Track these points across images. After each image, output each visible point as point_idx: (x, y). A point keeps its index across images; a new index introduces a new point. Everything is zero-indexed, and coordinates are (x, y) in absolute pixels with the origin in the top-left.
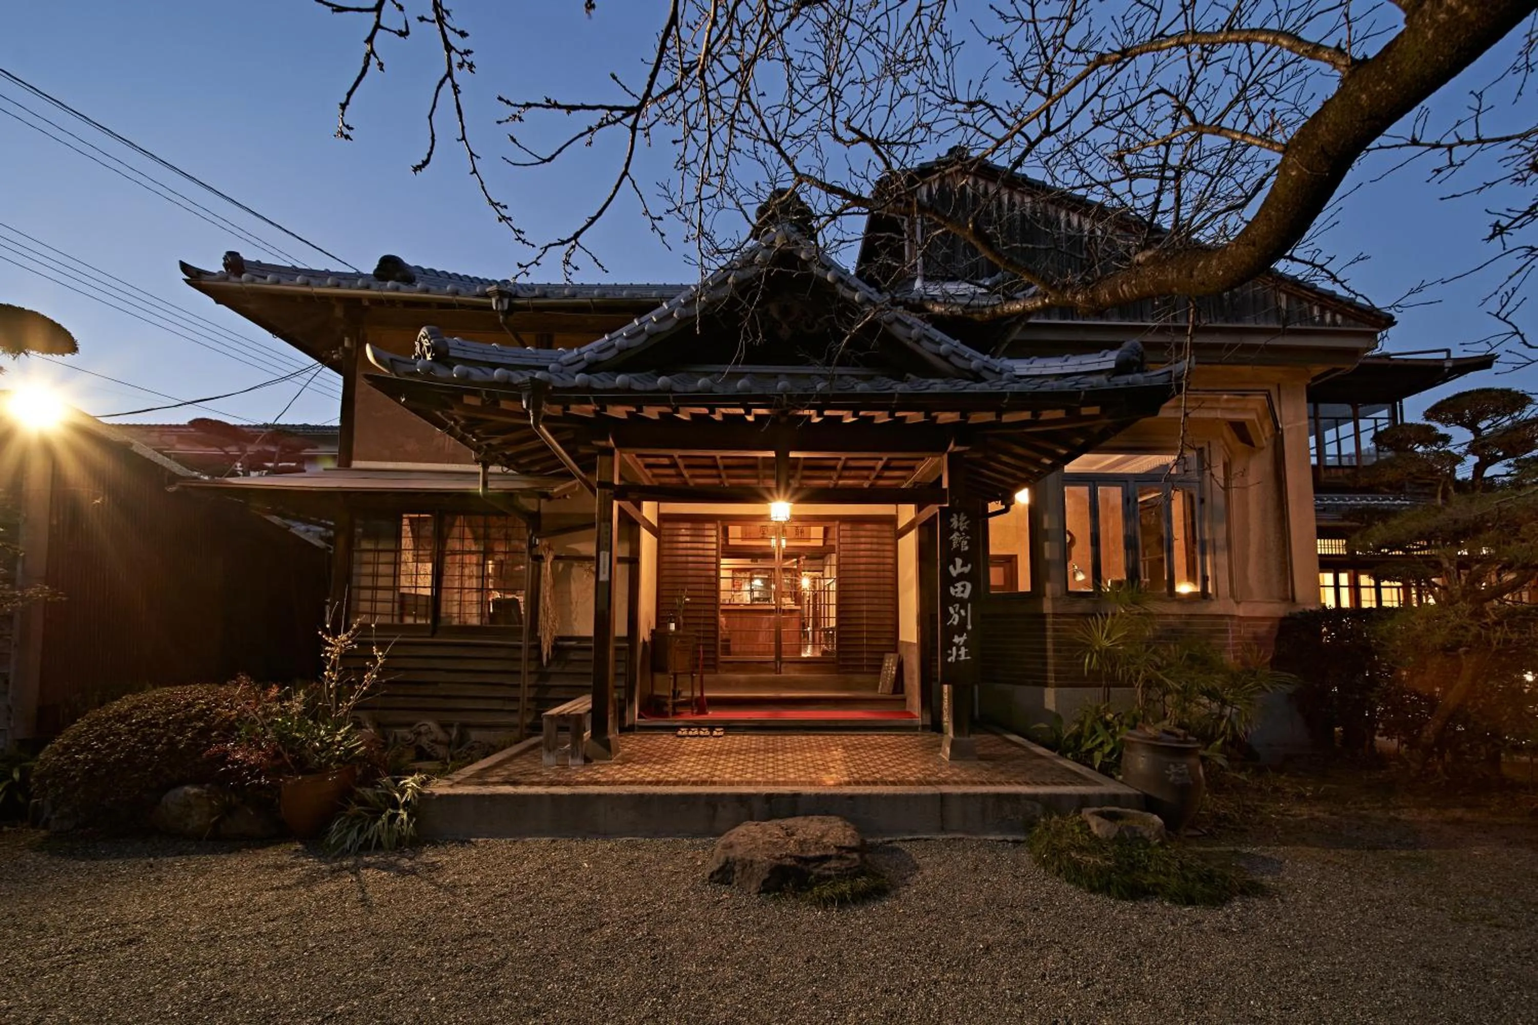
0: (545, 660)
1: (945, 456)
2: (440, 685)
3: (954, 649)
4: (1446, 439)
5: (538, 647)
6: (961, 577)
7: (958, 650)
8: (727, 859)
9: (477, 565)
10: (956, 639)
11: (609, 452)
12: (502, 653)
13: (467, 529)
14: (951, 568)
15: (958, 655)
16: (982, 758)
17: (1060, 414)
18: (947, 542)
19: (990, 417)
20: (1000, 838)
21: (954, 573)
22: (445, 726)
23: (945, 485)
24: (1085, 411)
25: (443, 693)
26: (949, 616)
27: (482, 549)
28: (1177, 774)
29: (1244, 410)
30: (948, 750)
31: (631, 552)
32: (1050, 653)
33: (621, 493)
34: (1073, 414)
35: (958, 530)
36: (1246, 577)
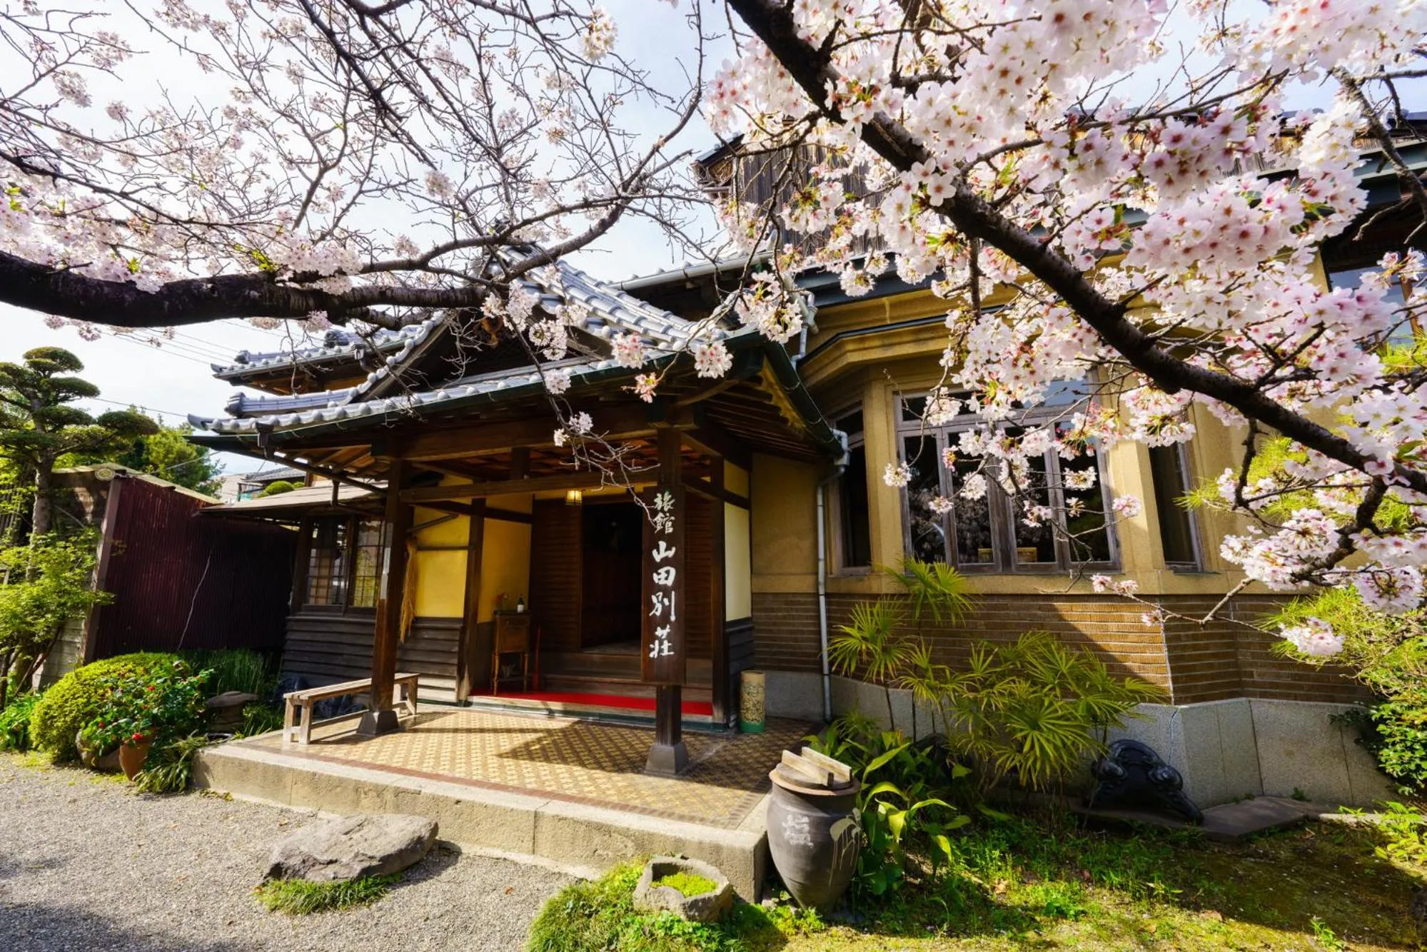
3: (657, 642)
6: (666, 562)
7: (661, 643)
10: (659, 632)
14: (655, 552)
15: (661, 650)
21: (658, 558)
26: (652, 606)
28: (793, 829)
30: (649, 758)
35: (662, 510)
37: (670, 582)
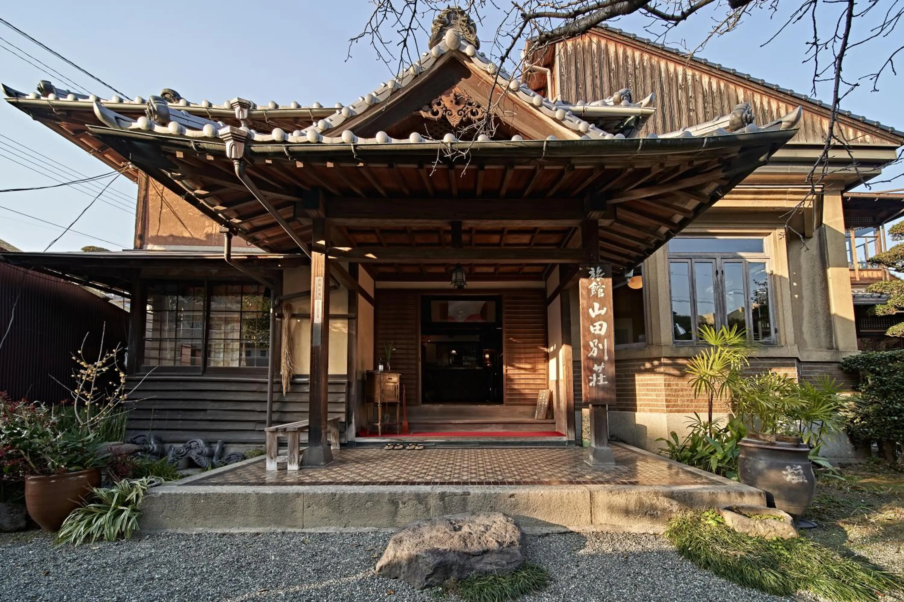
0: (284, 393)
2: (208, 411)
3: (594, 375)
5: (280, 383)
6: (599, 318)
7: (598, 376)
10: (596, 368)
12: (254, 387)
14: (591, 310)
15: (598, 381)
21: (593, 315)
22: (209, 443)
25: (210, 418)
26: (590, 349)
28: (793, 474)
30: (591, 457)
31: (349, 311)
35: (595, 280)
37: (603, 332)
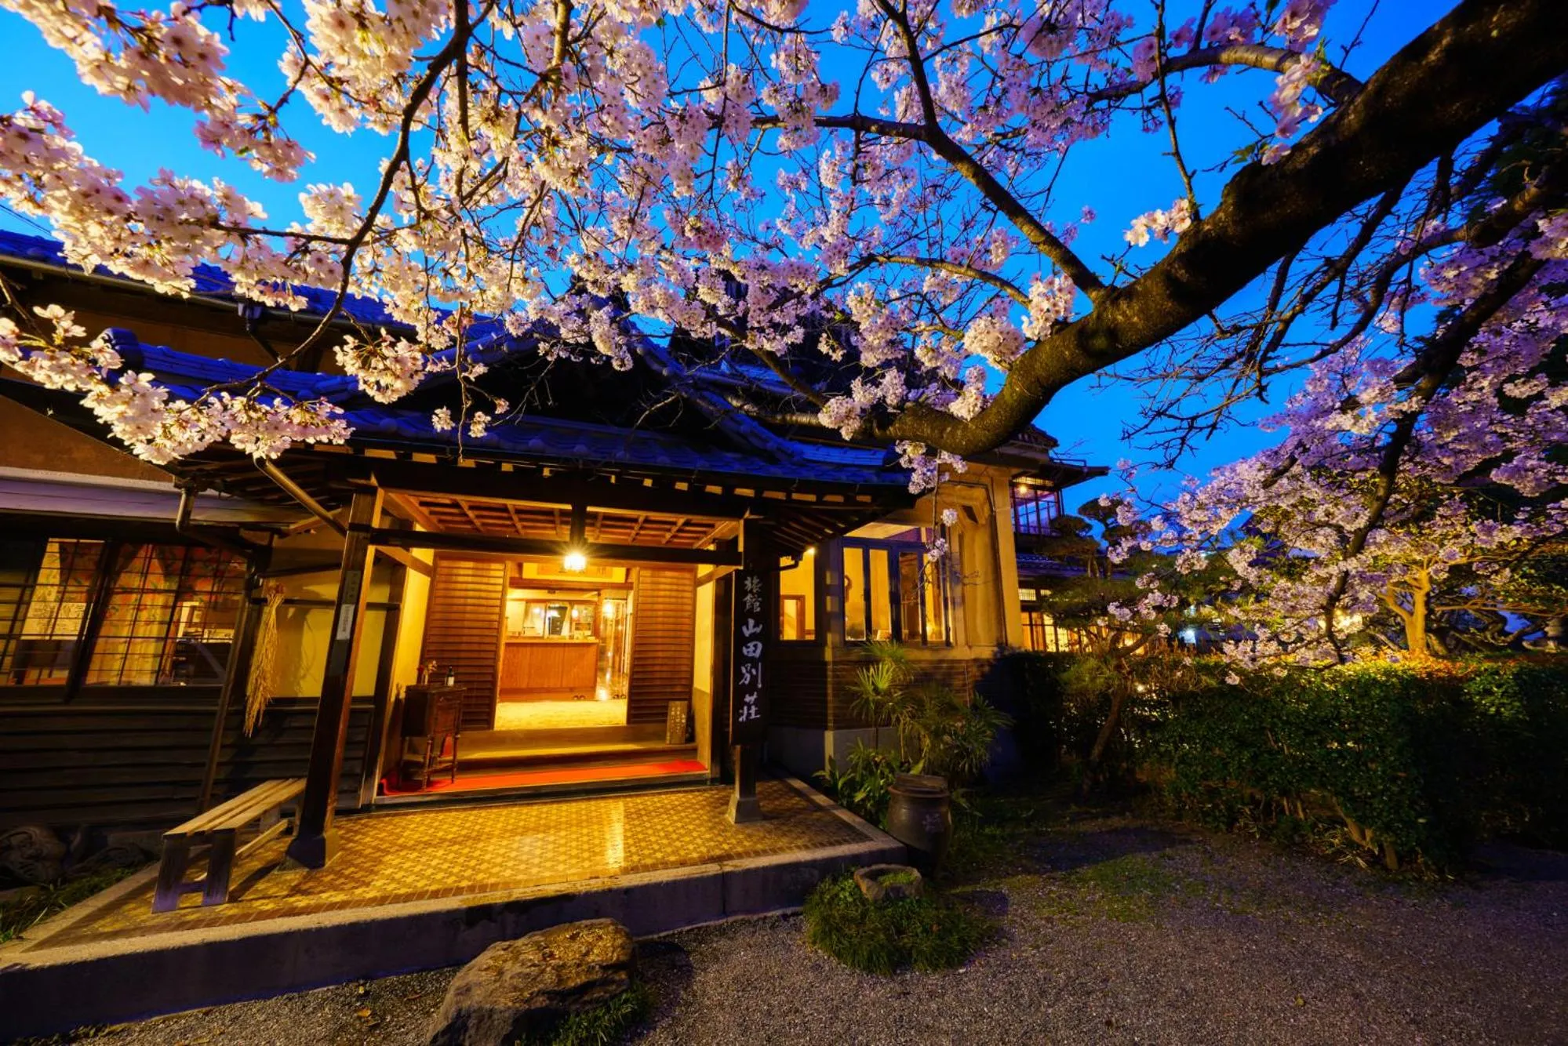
0: (249, 729)
1: (742, 522)
3: (745, 707)
4: (1089, 527)
5: (242, 713)
6: (754, 637)
7: (749, 708)
8: (459, 1011)
9: (165, 607)
10: (748, 699)
11: (372, 492)
13: (155, 562)
14: (744, 629)
15: (749, 714)
16: (766, 817)
17: (840, 499)
18: (740, 604)
19: (781, 496)
20: (778, 913)
21: (747, 633)
23: (741, 549)
24: (860, 498)
26: (742, 676)
27: (174, 587)
28: (931, 824)
29: (971, 499)
30: (734, 811)
31: (391, 597)
32: (830, 698)
33: (380, 537)
34: (850, 500)
35: (751, 591)
36: (975, 626)
37: (757, 654)
